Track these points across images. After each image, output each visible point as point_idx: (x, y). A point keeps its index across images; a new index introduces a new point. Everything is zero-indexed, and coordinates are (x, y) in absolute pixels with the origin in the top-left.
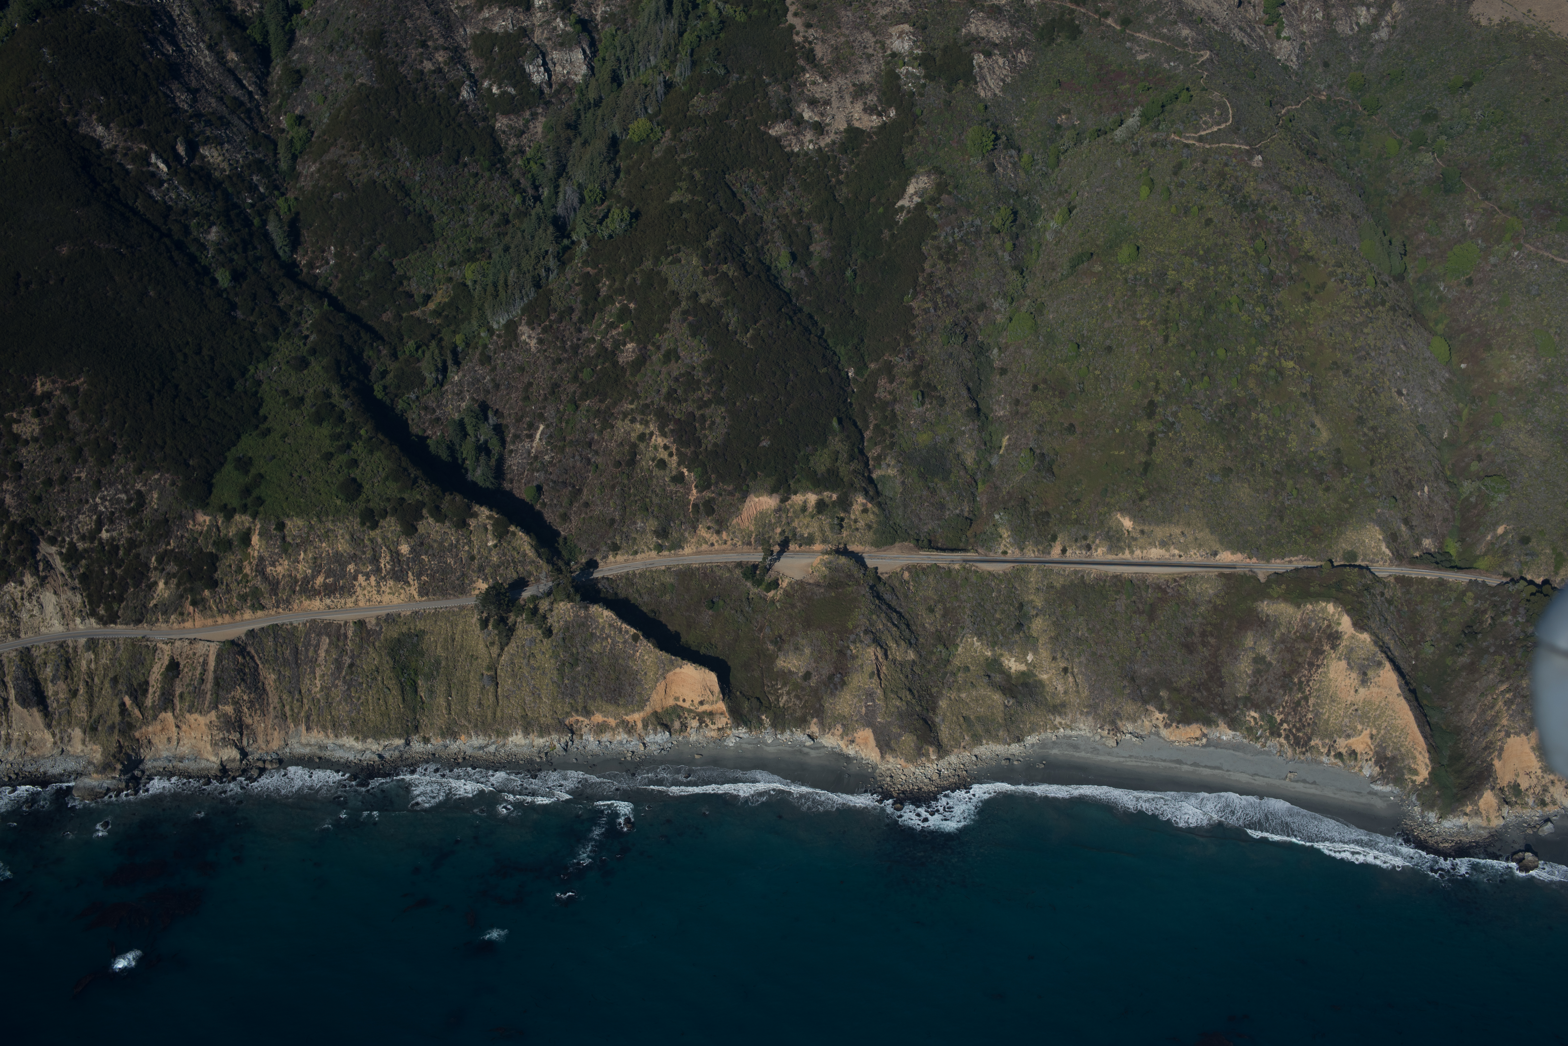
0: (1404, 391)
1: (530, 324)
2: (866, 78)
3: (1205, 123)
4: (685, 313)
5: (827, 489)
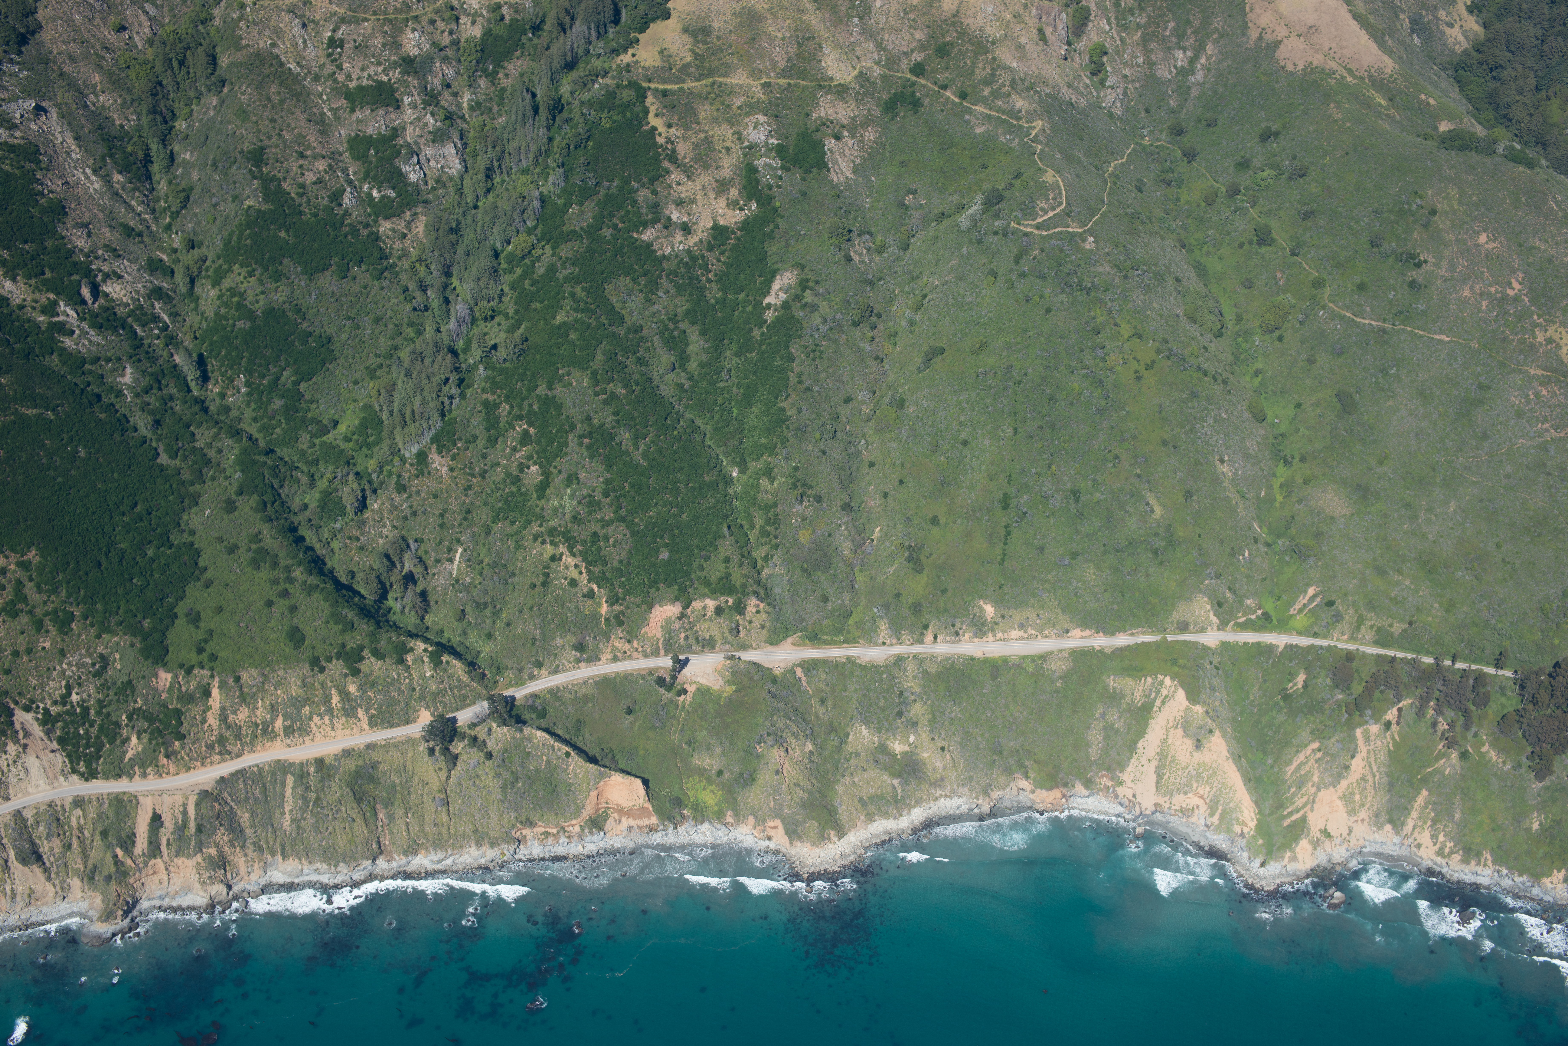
0: (1226, 458)
1: (439, 452)
2: (726, 172)
3: (1042, 209)
4: (581, 437)
5: (723, 594)
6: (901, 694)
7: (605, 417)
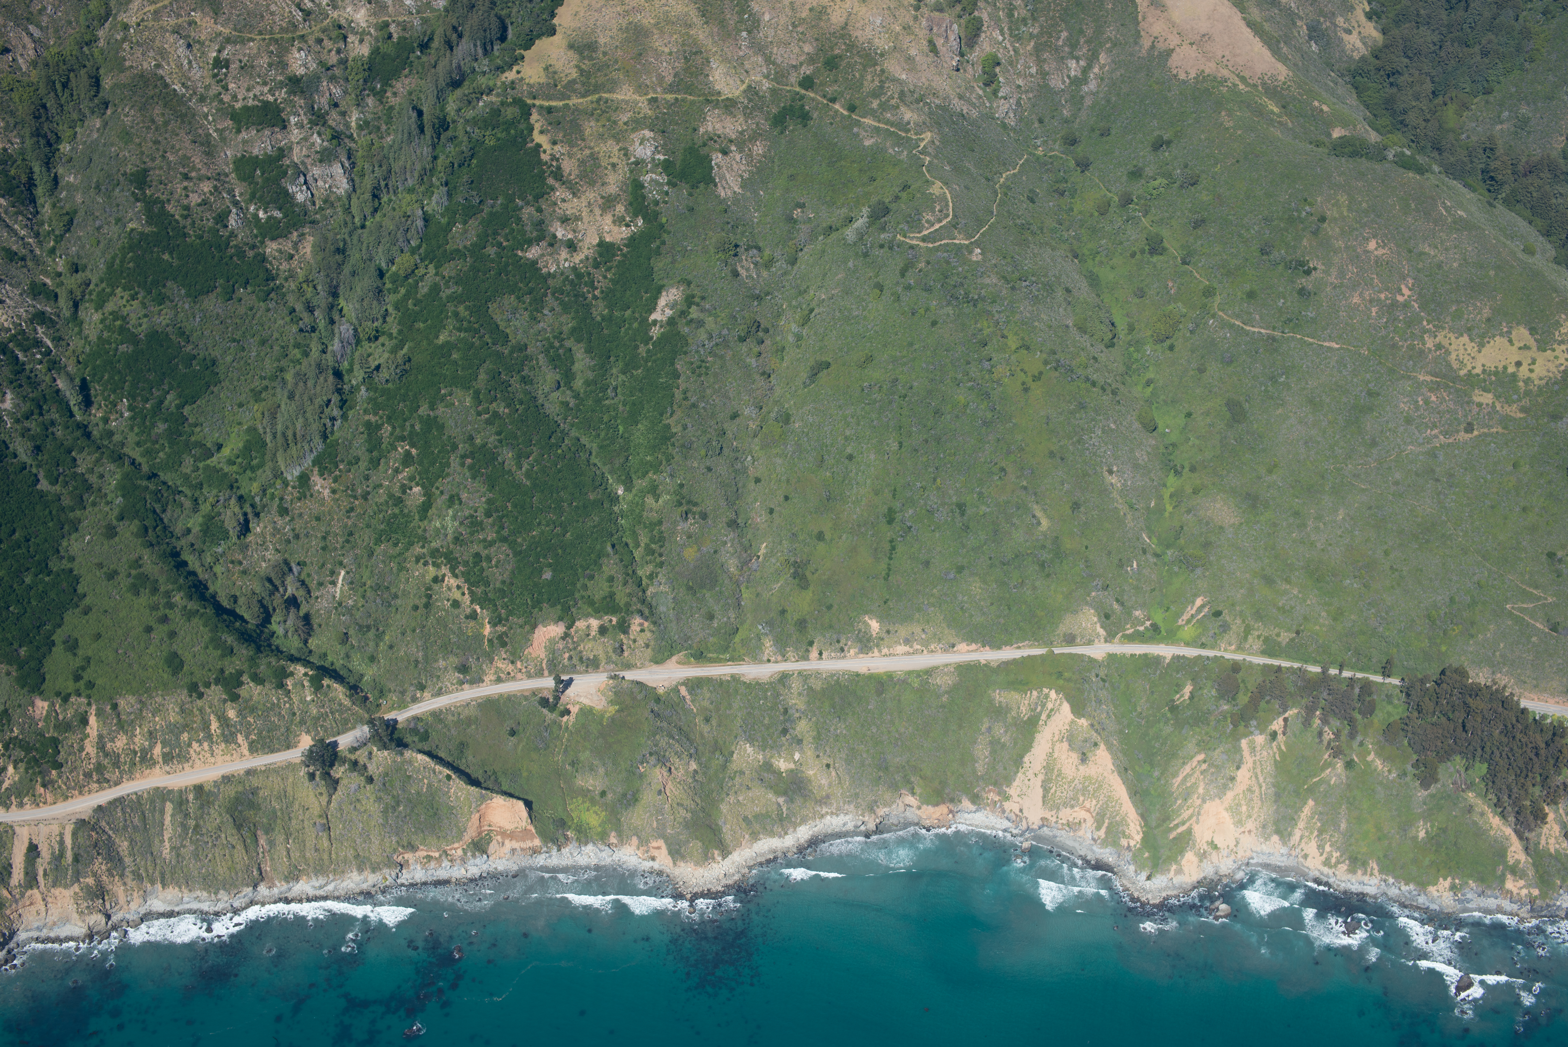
0: (1115, 469)
1: (321, 475)
2: (612, 189)
3: (928, 221)
4: (463, 457)
5: (607, 613)
6: (786, 711)
7: (487, 437)
